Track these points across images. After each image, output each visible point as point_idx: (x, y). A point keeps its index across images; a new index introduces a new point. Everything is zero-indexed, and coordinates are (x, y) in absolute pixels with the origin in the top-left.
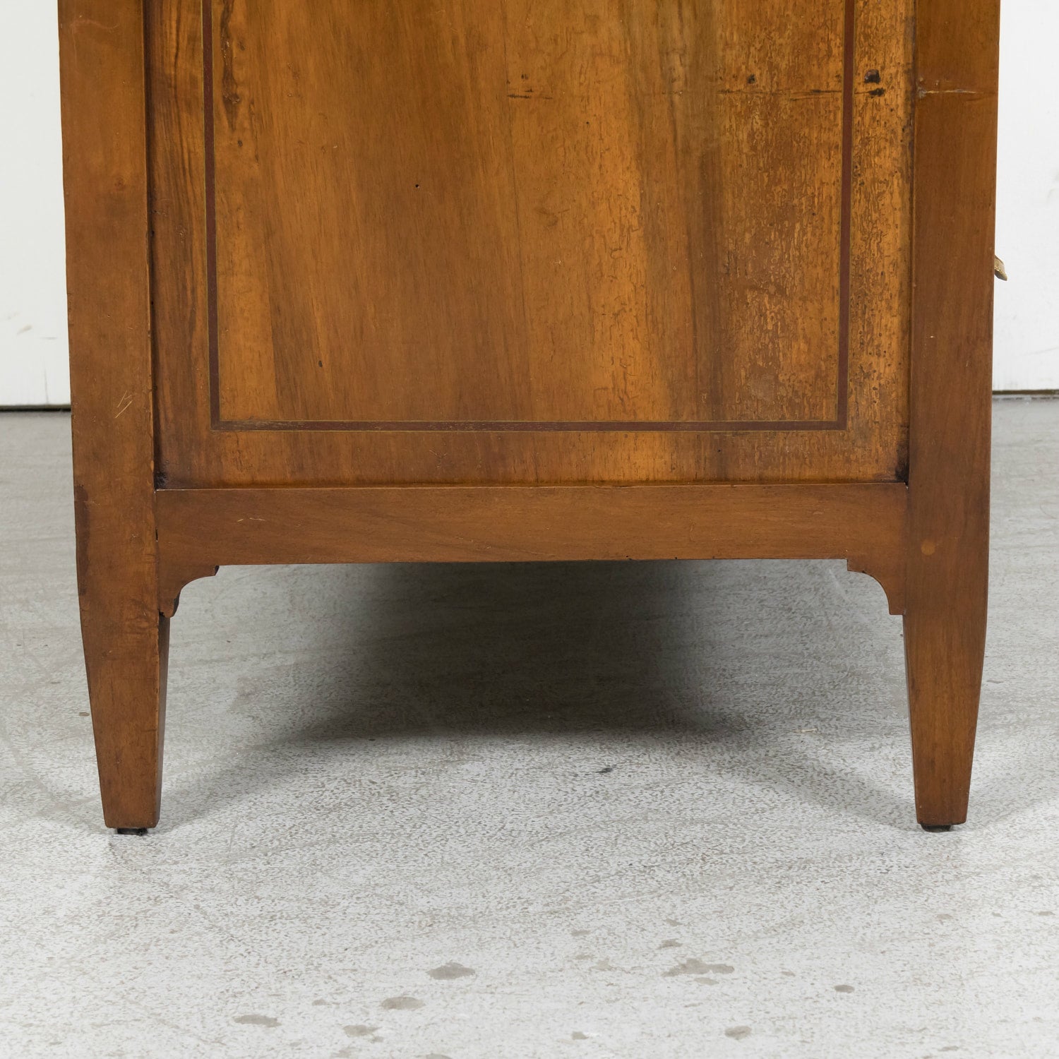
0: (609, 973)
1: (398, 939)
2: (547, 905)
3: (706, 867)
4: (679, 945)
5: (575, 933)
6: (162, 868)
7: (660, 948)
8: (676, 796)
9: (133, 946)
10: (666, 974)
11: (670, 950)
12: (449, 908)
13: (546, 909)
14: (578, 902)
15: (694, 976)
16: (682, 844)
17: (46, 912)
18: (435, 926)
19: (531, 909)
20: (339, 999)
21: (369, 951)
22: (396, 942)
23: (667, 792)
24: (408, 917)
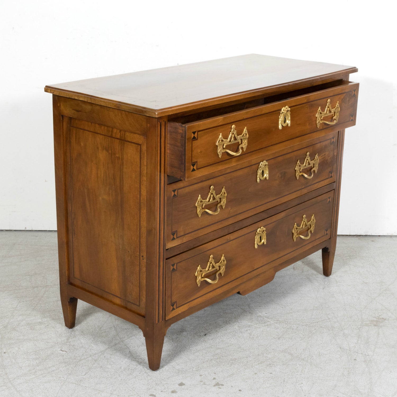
0: (205, 385)
2: (196, 368)
3: (220, 360)
4: (216, 379)
5: (200, 375)
6: (138, 357)
8: (216, 342)
9: (134, 377)
10: (214, 386)
11: (214, 380)
12: (181, 369)
14: (201, 368)
15: (218, 386)
16: (217, 354)
17: (120, 368)
18: (179, 373)
19: (193, 369)
20: (165, 390)
21: (169, 379)
24: (175, 371)
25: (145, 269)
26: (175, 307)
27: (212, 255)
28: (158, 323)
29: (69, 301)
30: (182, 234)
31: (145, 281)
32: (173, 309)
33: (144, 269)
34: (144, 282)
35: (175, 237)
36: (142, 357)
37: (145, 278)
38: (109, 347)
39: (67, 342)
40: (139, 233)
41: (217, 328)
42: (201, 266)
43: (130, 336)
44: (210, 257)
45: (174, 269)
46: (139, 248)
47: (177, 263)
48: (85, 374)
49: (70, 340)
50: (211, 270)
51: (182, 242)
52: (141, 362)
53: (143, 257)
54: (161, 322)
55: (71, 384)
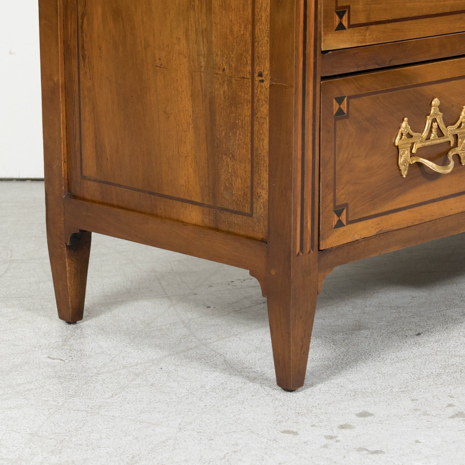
0: (428, 416)
1: (342, 401)
2: (400, 388)
3: (462, 374)
4: (454, 406)
5: (412, 400)
6: (246, 370)
7: (447, 407)
8: (448, 345)
9: (238, 401)
10: (450, 418)
11: (451, 408)
12: (361, 389)
13: (400, 390)
14: (412, 388)
15: (461, 418)
16: (452, 365)
17: (202, 387)
18: (356, 396)
19: (394, 390)
20: (321, 424)
21: (331, 405)
22: (342, 402)
23: (444, 344)
24: (345, 392)
25: (268, 107)
26: (343, 218)
27: (436, 99)
28: (301, 254)
29: (68, 244)
30: (363, 20)
31: (266, 141)
32: (340, 224)
33: (264, 109)
34: (264, 145)
35: (344, 23)
36: (258, 369)
37: (267, 134)
38: (172, 353)
39: (63, 345)
40: (250, 10)
41: (447, 323)
42: (409, 122)
43: (224, 337)
44: (433, 103)
45: (340, 112)
46: (250, 52)
47: (350, 98)
48: (112, 397)
49: (72, 341)
50: (434, 140)
51: (361, 42)
52: (255, 379)
53: (260, 75)
54: (309, 252)
55: (76, 411)
